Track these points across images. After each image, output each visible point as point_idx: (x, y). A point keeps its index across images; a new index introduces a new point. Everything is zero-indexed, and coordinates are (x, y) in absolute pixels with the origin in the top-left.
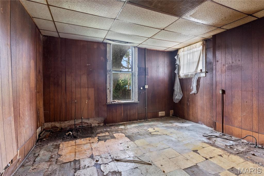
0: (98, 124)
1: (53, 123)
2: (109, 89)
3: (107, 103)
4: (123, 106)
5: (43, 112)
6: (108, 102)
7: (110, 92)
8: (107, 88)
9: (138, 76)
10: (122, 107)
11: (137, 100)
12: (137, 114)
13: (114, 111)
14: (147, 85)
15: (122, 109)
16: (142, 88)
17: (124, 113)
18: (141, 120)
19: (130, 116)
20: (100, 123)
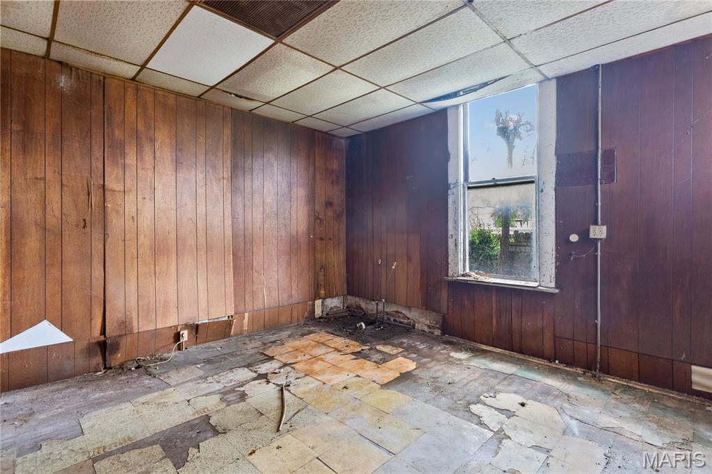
0: (429, 327)
1: (357, 299)
2: (454, 238)
3: (448, 276)
4: (496, 295)
5: (345, 274)
6: (450, 273)
7: (456, 245)
8: (449, 235)
9: (555, 190)
10: (494, 298)
11: (553, 285)
12: (548, 335)
13: (466, 302)
14: (602, 224)
15: (494, 305)
16: (574, 238)
17: (499, 317)
18: (568, 364)
19: (521, 335)
20: (434, 328)
